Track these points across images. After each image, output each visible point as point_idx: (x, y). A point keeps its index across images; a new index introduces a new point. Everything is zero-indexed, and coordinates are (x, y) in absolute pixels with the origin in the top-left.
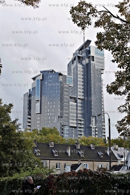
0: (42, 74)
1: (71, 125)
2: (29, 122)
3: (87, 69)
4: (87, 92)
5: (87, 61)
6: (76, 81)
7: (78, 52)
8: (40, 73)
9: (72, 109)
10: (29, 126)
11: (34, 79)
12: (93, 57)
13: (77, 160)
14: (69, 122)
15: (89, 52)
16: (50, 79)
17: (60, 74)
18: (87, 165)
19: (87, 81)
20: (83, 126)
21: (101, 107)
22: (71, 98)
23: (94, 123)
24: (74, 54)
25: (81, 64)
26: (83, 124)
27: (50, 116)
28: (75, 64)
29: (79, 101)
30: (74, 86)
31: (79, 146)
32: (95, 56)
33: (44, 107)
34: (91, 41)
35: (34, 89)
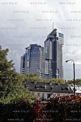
0: (31, 46)
1: (45, 74)
2: (23, 72)
3: (55, 44)
4: (54, 56)
5: (55, 40)
6: (48, 51)
7: (50, 35)
8: (30, 46)
9: (46, 65)
10: (23, 73)
11: (26, 49)
12: (58, 38)
13: (50, 92)
14: (44, 72)
15: (56, 35)
16: (35, 49)
17: (40, 47)
18: (56, 94)
19: (54, 50)
20: (52, 74)
21: (61, 64)
22: (46, 59)
23: (58, 73)
24: (48, 36)
25: (52, 41)
26: (52, 73)
27: (34, 68)
28: (48, 41)
29: (50, 61)
30: (48, 53)
31: (51, 83)
32: (59, 37)
33: (32, 64)
34: (57, 30)
35: (26, 54)
